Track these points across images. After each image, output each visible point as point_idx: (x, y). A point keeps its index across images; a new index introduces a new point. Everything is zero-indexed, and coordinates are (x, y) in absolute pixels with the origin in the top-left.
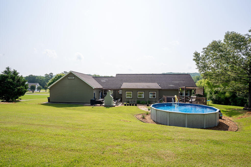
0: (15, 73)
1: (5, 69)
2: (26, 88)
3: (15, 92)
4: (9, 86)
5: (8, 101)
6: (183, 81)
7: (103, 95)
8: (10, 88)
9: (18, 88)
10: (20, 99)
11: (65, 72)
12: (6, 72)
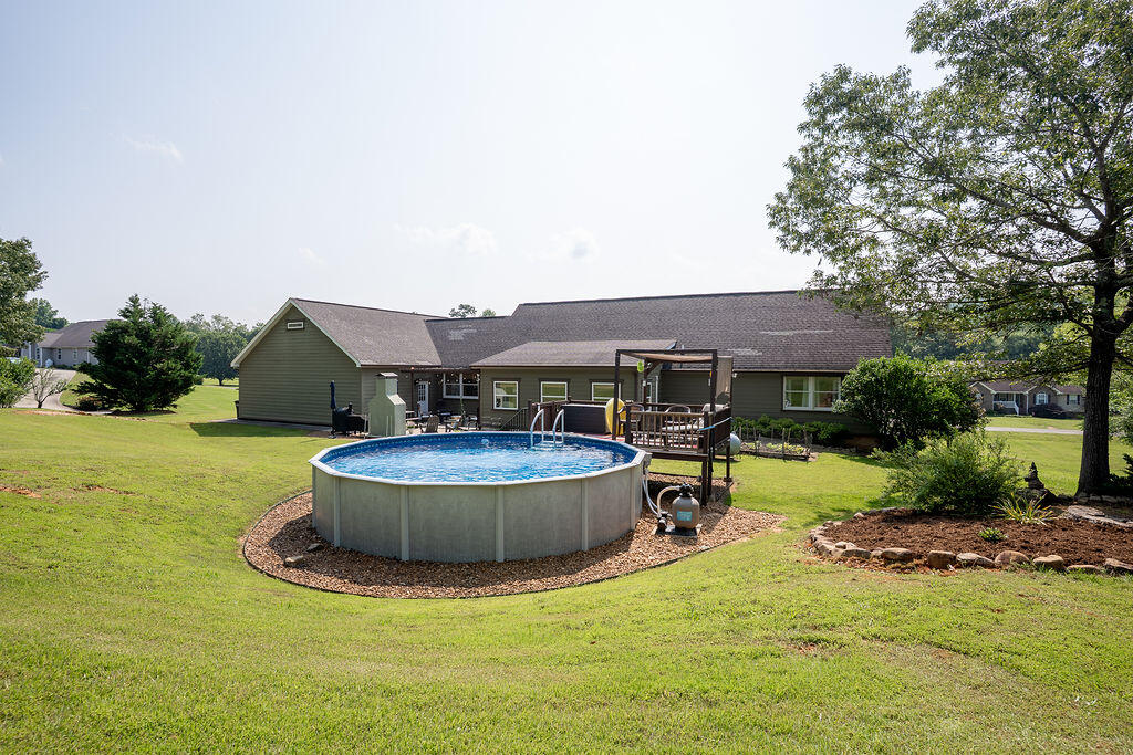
0: (158, 315)
1: (124, 304)
2: (187, 366)
3: (148, 380)
4: (129, 360)
5: (139, 410)
6: (826, 325)
7: (445, 396)
8: (132, 366)
9: (158, 366)
10: (175, 406)
11: (462, 307)
12: (125, 313)
